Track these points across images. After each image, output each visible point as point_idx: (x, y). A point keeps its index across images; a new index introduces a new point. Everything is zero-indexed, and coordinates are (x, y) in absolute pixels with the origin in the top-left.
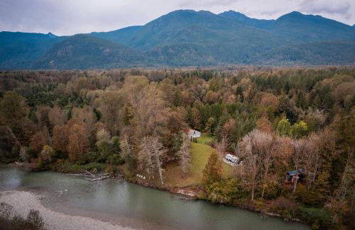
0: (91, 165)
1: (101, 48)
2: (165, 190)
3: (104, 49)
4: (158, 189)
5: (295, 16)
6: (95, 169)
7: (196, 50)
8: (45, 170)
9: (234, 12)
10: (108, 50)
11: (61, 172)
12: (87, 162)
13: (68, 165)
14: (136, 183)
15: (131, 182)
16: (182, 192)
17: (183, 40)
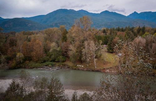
0: (47, 63)
1: (27, 24)
2: (98, 71)
3: (28, 24)
4: (93, 71)
5: (106, 12)
6: (50, 65)
7: (69, 24)
8: (18, 68)
9: (83, 10)
10: (30, 24)
11: (28, 68)
12: (45, 61)
13: (32, 64)
14: (79, 69)
15: (75, 69)
16: (108, 71)
17: (64, 20)
